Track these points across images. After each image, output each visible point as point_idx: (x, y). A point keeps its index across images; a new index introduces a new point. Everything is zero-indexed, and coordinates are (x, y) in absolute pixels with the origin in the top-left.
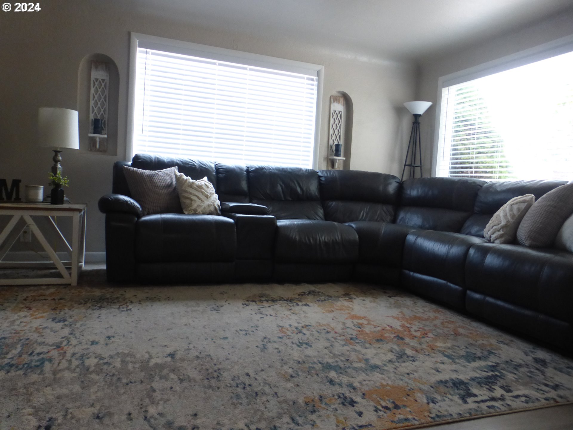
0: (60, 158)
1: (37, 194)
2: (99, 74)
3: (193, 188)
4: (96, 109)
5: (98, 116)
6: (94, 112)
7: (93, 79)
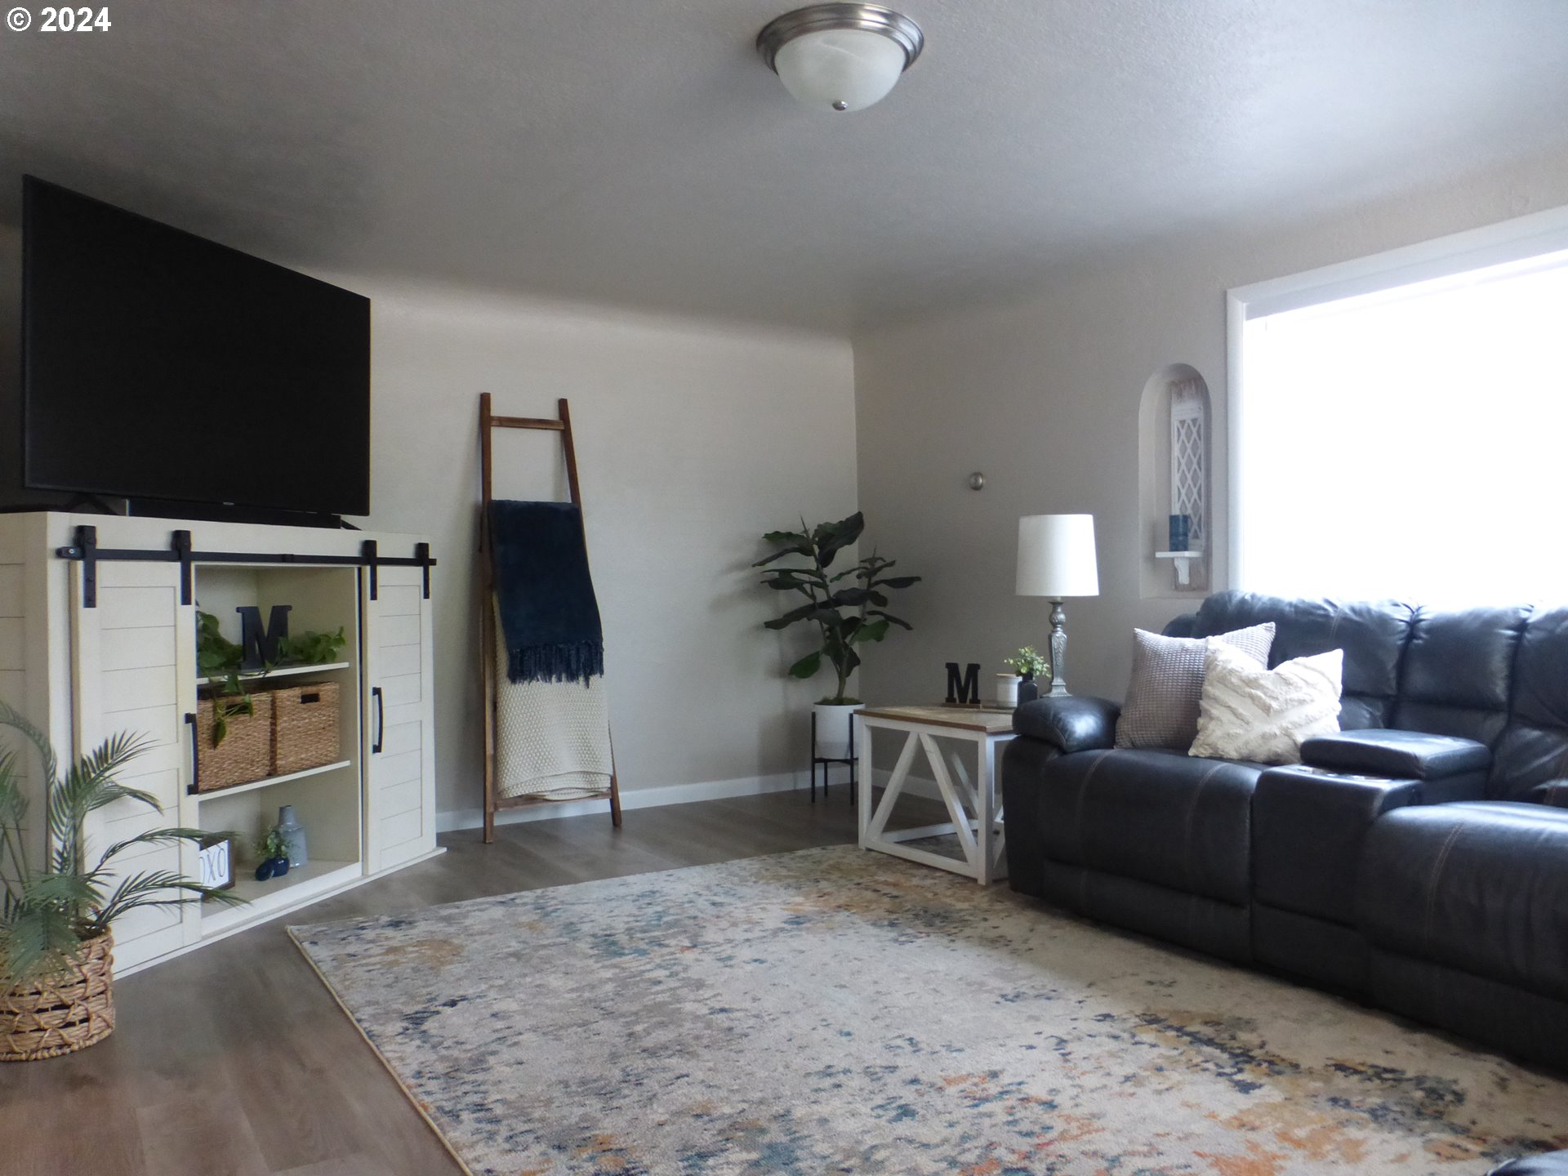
0: (1062, 617)
1: (1007, 691)
2: (1186, 410)
3: (1226, 686)
4: (1183, 492)
5: (1189, 506)
6: (1181, 500)
7: (1175, 424)
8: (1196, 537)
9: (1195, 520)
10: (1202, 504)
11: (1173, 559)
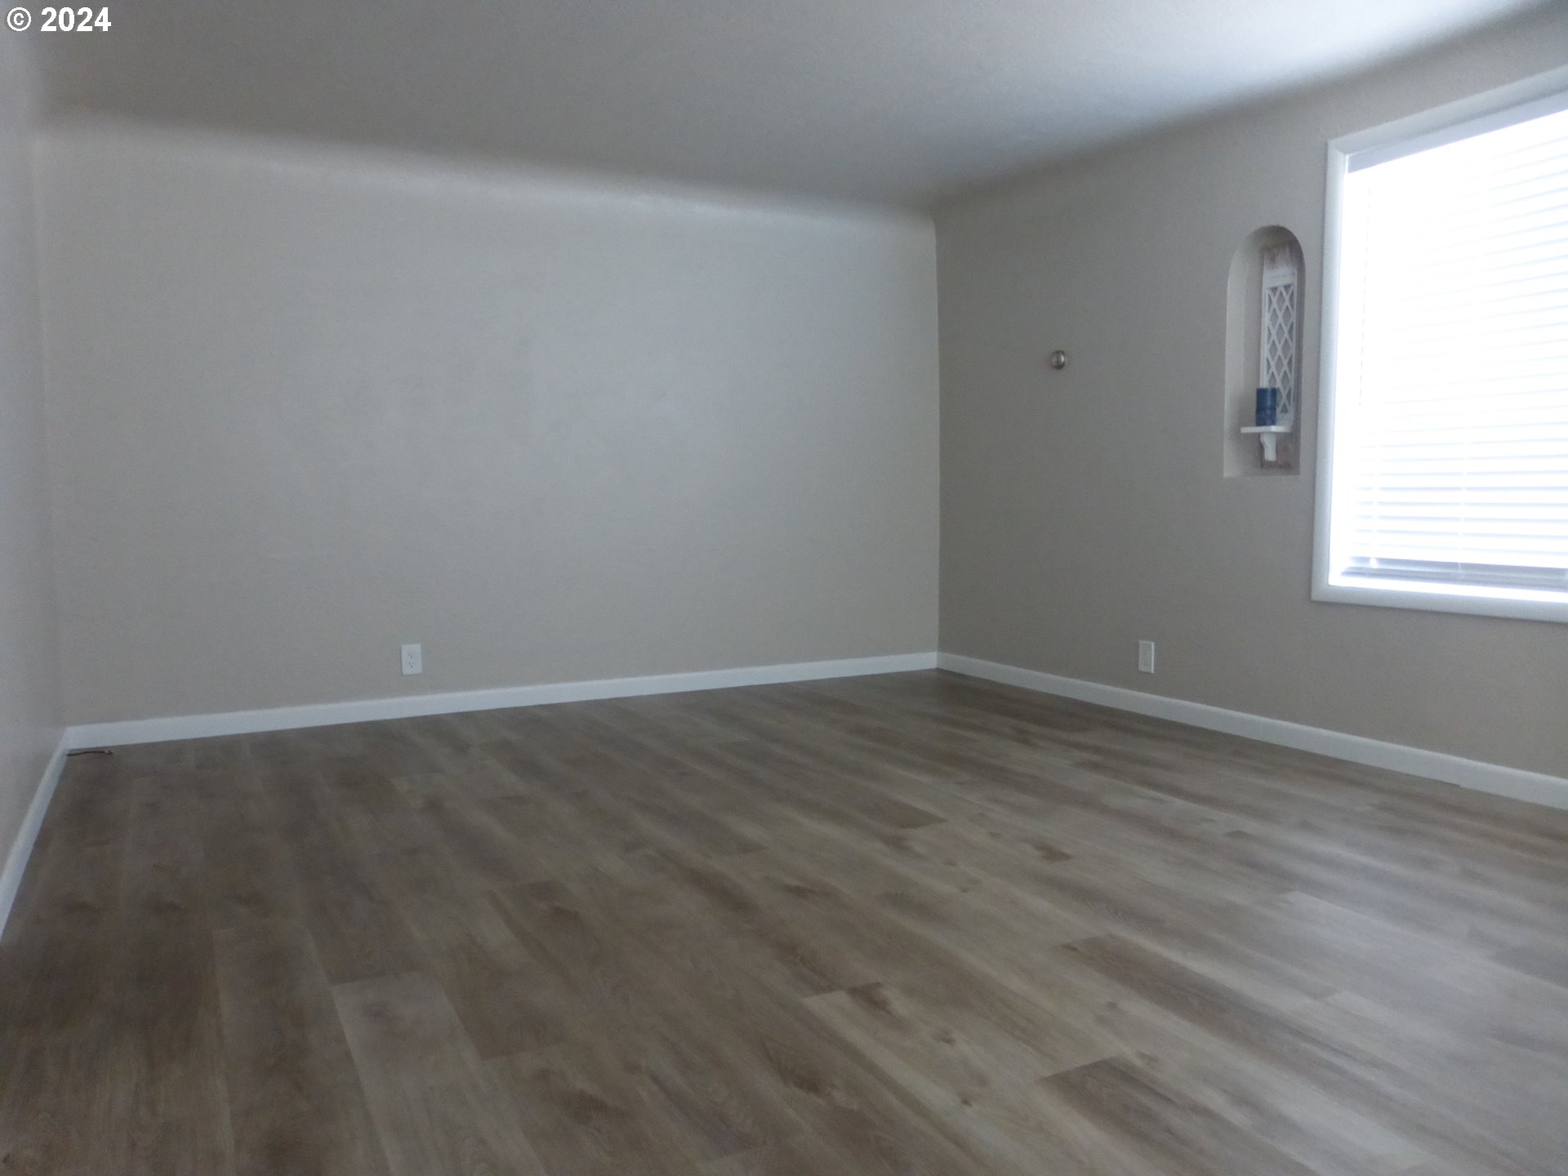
2: (1280, 275)
4: (1273, 364)
5: (1278, 379)
6: (1271, 371)
7: (1266, 292)
8: (1285, 410)
9: (1284, 394)
10: (1292, 377)
11: (1259, 435)
